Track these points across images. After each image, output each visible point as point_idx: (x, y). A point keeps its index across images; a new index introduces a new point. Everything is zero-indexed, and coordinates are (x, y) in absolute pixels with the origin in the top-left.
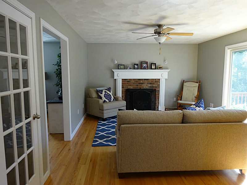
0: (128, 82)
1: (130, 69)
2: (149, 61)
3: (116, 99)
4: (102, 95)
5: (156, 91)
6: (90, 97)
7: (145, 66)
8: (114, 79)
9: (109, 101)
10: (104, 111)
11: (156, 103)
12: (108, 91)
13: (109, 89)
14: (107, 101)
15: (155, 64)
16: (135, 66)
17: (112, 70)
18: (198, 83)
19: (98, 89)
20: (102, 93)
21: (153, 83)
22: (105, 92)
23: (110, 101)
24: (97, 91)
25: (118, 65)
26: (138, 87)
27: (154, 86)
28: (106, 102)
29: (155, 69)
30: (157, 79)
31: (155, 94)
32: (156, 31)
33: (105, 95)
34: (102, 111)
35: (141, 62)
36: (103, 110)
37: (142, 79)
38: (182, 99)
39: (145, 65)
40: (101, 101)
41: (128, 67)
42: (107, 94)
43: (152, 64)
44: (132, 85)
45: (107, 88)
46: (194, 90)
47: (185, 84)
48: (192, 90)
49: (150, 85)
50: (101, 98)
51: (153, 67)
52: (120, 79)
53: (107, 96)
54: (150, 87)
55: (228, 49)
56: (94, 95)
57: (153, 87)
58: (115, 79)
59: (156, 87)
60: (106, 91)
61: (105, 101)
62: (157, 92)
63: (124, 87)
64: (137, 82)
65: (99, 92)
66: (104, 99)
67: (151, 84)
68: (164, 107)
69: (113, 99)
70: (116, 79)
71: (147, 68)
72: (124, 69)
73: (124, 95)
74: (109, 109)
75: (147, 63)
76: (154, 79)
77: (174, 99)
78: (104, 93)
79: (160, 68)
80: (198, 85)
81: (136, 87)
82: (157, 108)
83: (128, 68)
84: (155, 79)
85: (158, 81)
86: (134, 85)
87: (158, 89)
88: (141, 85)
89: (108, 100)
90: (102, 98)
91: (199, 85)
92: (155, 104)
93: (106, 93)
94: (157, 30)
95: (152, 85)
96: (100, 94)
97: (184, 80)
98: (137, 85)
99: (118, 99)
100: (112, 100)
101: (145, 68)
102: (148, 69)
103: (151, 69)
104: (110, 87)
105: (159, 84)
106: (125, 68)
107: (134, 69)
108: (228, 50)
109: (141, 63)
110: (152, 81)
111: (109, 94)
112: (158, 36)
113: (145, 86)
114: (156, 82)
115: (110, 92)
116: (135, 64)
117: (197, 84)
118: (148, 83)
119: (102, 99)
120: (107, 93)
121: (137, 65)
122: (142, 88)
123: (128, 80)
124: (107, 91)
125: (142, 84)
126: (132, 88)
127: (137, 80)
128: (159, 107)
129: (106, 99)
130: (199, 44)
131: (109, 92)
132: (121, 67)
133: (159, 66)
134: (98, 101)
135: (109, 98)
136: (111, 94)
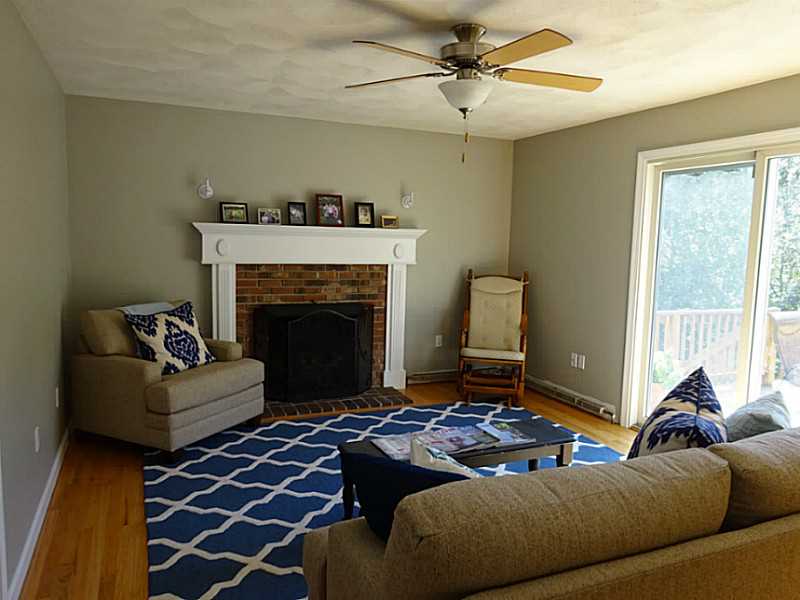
0: (261, 275)
1: (273, 221)
2: (349, 191)
3: (218, 353)
4: (157, 342)
5: (373, 311)
6: (91, 352)
7: (331, 212)
8: (203, 262)
9: (190, 367)
10: (172, 416)
11: (374, 357)
12: (181, 318)
13: (184, 311)
14: (180, 364)
15: (371, 205)
16: (293, 212)
17: (195, 224)
18: (519, 280)
19: (130, 310)
20: (153, 332)
21: (363, 283)
22: (169, 324)
23: (193, 366)
24: (131, 324)
25: (221, 204)
26: (303, 299)
27: (367, 291)
28: (177, 370)
29: (372, 226)
30: (377, 265)
31: (372, 326)
32: (449, 54)
33: (166, 337)
34: (163, 417)
35: (318, 196)
36: (169, 414)
37: (320, 267)
38: (471, 342)
39: (330, 209)
40: (153, 371)
41: (262, 214)
42: (176, 335)
43: (357, 205)
44: (279, 291)
45: (173, 308)
46: (508, 306)
47: (476, 284)
48: (505, 305)
49: (350, 290)
50: (149, 354)
51: (363, 218)
52: (228, 263)
53: (178, 343)
54: (353, 297)
55: (649, 162)
56: (115, 341)
57: (363, 297)
58: (209, 262)
59: (374, 297)
60: (171, 319)
61: (169, 369)
62: (375, 316)
63: (245, 298)
64: (300, 276)
65: (137, 325)
66: (164, 356)
67: (353, 283)
68: (404, 372)
69: (207, 357)
70: (210, 266)
71: (340, 222)
72: (247, 223)
73: (245, 331)
74: (195, 402)
75: (338, 200)
76: (366, 265)
77: (437, 341)
78: (162, 330)
79: (390, 223)
80: (522, 289)
81: (299, 299)
82: (379, 379)
83: (265, 218)
84: (370, 265)
85: (379, 273)
86: (288, 291)
87: (380, 304)
88: (316, 291)
89: (184, 360)
90: (154, 353)
91: (524, 286)
92: (372, 361)
93: (176, 331)
94: (455, 50)
95: (358, 291)
96: (142, 335)
97: (470, 271)
98: (301, 291)
99: (228, 356)
100: (203, 359)
101: (331, 223)
102: (342, 226)
103: (357, 224)
104: (189, 303)
105: (384, 282)
106: (252, 217)
107: (290, 224)
108: (649, 165)
109: (317, 200)
110: (358, 275)
111: (186, 333)
112: (458, 78)
113: (334, 294)
114: (372, 275)
115: (191, 323)
116: (290, 203)
117: (519, 286)
118: (342, 283)
119: (155, 360)
120: (178, 327)
121: (301, 206)
122: (319, 302)
123: (263, 270)
124: (176, 320)
125: (321, 283)
126: (279, 302)
127: (299, 270)
128: (385, 375)
129: (173, 355)
130: (515, 141)
131: (184, 326)
132: (234, 213)
133: (385, 214)
134: (141, 373)
135: (188, 352)
136: (194, 331)
